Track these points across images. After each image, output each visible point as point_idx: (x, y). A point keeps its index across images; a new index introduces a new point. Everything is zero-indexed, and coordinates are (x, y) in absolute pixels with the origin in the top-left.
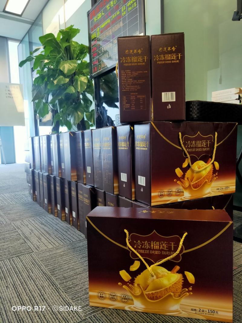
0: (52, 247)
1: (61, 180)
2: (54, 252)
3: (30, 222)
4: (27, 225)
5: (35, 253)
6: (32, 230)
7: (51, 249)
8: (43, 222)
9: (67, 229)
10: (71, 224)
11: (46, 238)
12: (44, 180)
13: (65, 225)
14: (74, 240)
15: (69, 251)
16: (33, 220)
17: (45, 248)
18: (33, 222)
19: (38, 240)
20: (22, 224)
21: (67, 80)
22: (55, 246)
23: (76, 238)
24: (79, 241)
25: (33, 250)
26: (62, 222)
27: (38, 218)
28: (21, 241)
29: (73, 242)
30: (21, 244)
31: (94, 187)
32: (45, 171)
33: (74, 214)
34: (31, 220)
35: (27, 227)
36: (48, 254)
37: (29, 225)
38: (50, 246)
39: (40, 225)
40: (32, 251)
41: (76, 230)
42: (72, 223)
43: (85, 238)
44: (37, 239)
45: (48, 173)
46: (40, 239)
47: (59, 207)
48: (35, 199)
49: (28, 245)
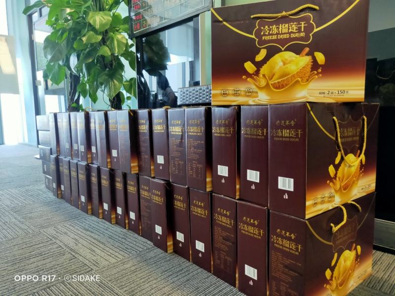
0: (116, 261)
1: (111, 172)
2: (122, 268)
3: (67, 228)
4: (66, 233)
5: (96, 271)
6: (76, 240)
7: (115, 264)
8: (87, 228)
9: (124, 235)
10: (127, 228)
11: (101, 249)
12: (80, 171)
13: (118, 229)
14: (141, 250)
15: (140, 264)
16: (71, 225)
17: (107, 263)
18: (72, 228)
19: (92, 253)
20: (57, 232)
21: (100, 37)
22: (119, 260)
23: (142, 246)
24: (148, 250)
25: (91, 267)
26: (113, 226)
27: (76, 221)
28: (68, 256)
29: (140, 252)
30: (70, 260)
31: (169, 181)
32: (80, 160)
33: (132, 215)
34: (67, 226)
35: (65, 235)
36: (115, 271)
37: (69, 233)
38: (113, 261)
39: (84, 231)
40: (90, 269)
41: (136, 235)
42: (129, 227)
43: (153, 246)
44: (90, 251)
45: (87, 161)
46: (94, 251)
47: (106, 206)
48: (60, 195)
49: (81, 261)
